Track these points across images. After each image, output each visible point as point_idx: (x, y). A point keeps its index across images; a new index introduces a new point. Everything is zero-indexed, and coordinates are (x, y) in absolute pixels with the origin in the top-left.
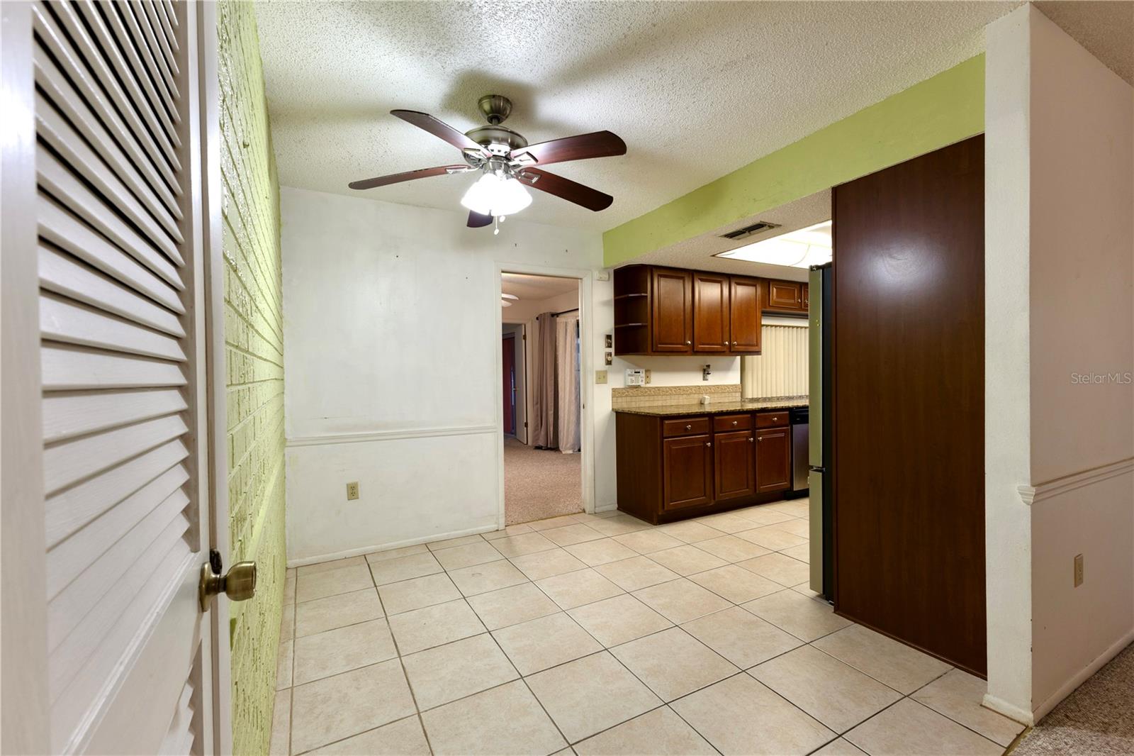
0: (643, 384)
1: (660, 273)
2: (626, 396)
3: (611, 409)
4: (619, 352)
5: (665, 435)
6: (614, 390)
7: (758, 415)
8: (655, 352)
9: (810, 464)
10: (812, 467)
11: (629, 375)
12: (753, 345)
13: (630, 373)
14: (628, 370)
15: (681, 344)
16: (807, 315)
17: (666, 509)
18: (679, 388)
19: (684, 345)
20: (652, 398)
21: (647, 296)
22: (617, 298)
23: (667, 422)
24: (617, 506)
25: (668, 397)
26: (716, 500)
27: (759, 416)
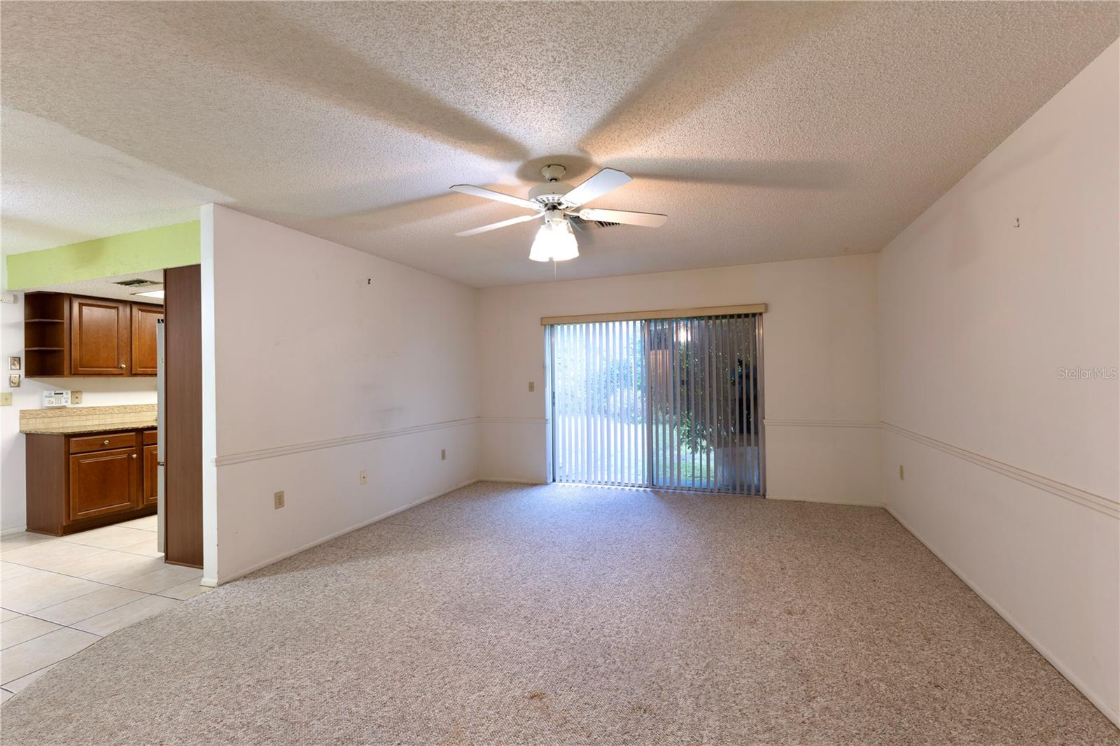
0: (69, 405)
1: (81, 302)
2: (44, 417)
3: (19, 431)
4: (30, 373)
5: (71, 452)
6: (22, 412)
8: (74, 374)
9: (158, 461)
11: (46, 397)
13: (47, 395)
14: (45, 392)
15: (115, 368)
17: (71, 519)
18: (125, 407)
19: (118, 368)
20: (84, 418)
21: (63, 323)
22: (27, 321)
23: (74, 439)
24: (26, 527)
25: (108, 416)
26: (145, 503)
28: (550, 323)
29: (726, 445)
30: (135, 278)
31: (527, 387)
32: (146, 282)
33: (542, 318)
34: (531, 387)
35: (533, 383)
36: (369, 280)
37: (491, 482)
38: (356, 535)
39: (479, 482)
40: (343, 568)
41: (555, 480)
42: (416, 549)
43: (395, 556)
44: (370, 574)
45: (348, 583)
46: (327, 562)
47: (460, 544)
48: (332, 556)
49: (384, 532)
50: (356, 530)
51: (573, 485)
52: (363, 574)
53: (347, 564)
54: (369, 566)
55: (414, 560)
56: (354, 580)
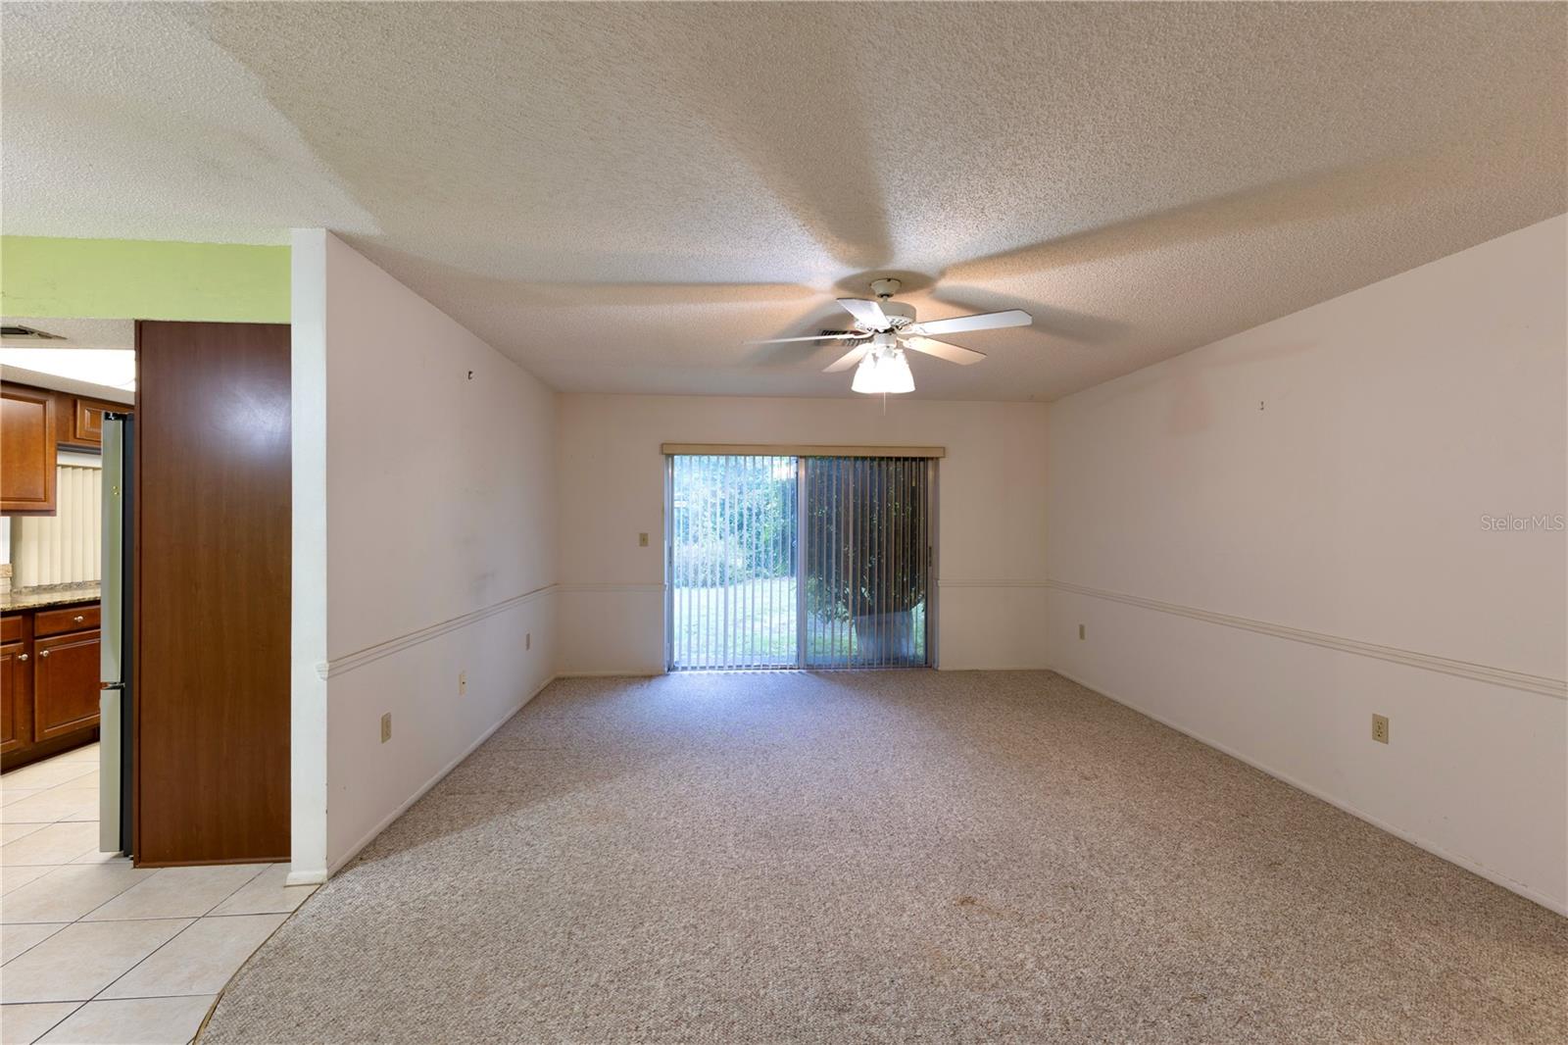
7: (40, 614)
9: (103, 680)
10: (106, 684)
12: (39, 500)
16: (100, 449)
27: (42, 617)
28: (669, 453)
29: (871, 612)
30: (15, 324)
31: (638, 537)
32: (32, 333)
33: (662, 445)
34: (644, 540)
35: (646, 535)
36: (470, 373)
37: (578, 678)
38: (470, 772)
39: (559, 680)
40: (521, 818)
41: (672, 668)
42: (597, 777)
43: (580, 791)
44: (578, 820)
45: (560, 835)
46: (479, 816)
47: (653, 763)
48: (476, 806)
49: (511, 763)
50: (458, 766)
51: (702, 672)
52: (565, 820)
53: (519, 813)
54: (559, 810)
55: (618, 792)
56: (563, 830)
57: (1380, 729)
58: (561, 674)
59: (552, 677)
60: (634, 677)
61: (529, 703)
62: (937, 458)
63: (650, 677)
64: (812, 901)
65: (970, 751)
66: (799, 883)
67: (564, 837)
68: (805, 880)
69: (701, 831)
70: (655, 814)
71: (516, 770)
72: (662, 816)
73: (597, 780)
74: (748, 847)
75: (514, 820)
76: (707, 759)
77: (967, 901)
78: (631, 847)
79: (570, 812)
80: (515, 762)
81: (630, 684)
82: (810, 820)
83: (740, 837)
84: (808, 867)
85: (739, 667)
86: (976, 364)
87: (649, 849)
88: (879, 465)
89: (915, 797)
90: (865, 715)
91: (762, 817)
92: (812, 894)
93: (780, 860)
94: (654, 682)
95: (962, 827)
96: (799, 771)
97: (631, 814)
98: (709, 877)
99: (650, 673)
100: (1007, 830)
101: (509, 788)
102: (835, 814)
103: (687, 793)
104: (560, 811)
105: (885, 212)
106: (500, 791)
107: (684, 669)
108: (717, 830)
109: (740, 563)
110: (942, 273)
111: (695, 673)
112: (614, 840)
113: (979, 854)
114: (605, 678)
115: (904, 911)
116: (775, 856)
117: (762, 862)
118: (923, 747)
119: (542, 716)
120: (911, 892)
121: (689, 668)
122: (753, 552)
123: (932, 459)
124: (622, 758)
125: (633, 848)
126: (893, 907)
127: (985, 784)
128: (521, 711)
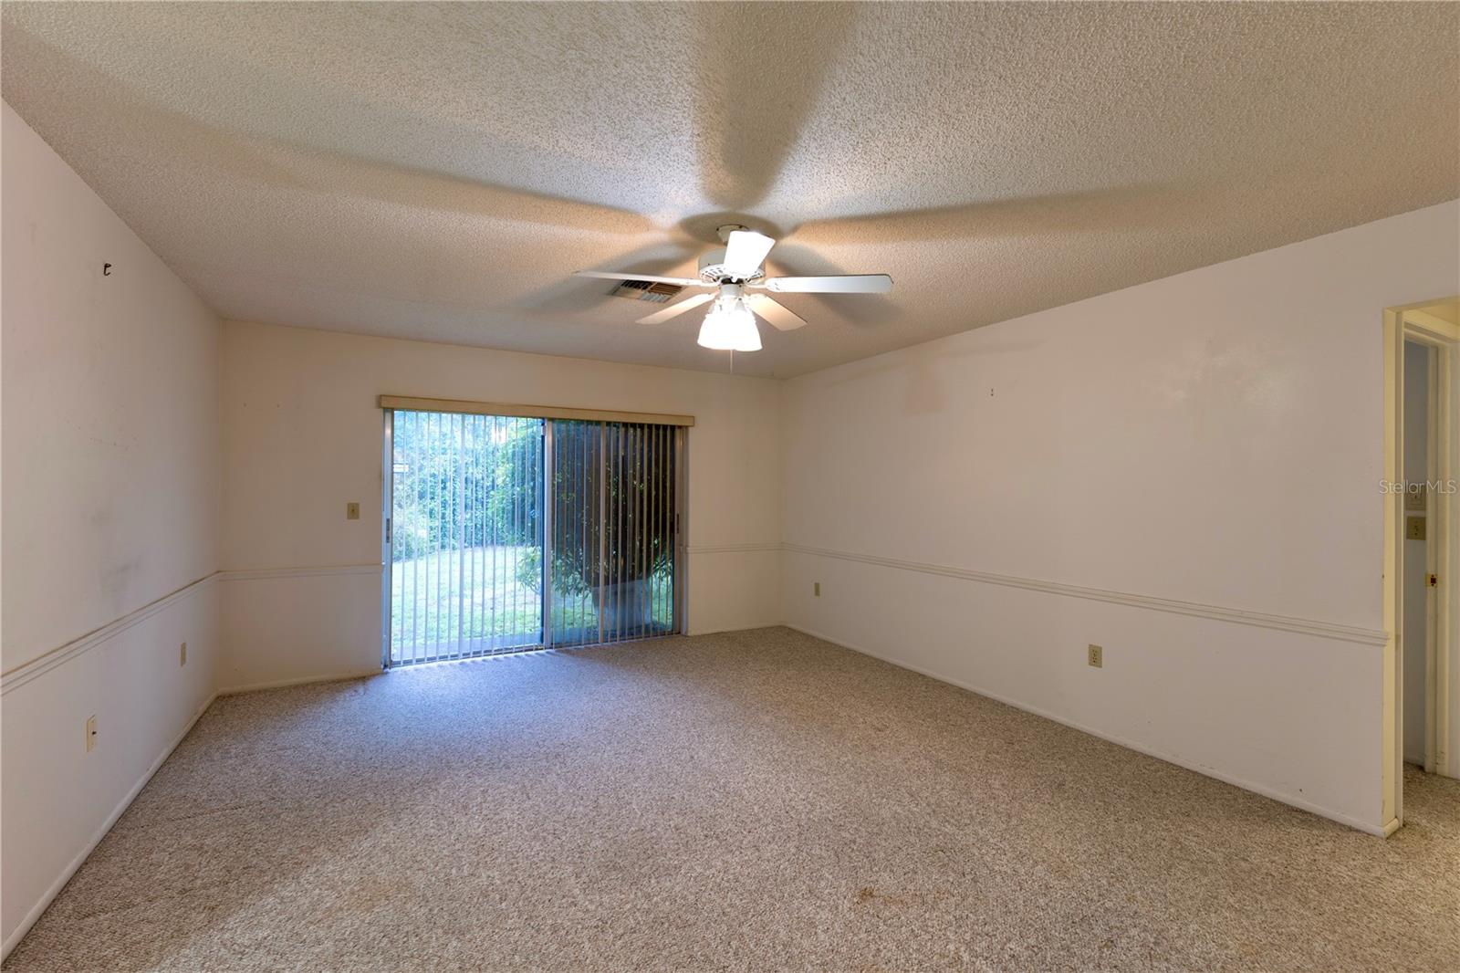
31: (345, 508)
33: (380, 396)
34: (353, 511)
35: (357, 505)
36: (107, 266)
37: (253, 692)
38: (115, 870)
39: (221, 698)
40: (237, 928)
41: (389, 664)
42: (346, 833)
43: (325, 862)
44: (341, 909)
45: (318, 942)
46: (158, 944)
47: (419, 796)
48: (147, 929)
49: (188, 840)
50: (86, 863)
51: (431, 665)
52: (319, 915)
53: (231, 922)
54: (302, 901)
55: (385, 850)
56: (322, 933)
57: (1095, 657)
58: (226, 689)
59: (212, 697)
60: (339, 681)
61: (185, 739)
62: (687, 427)
63: (363, 679)
64: (714, 945)
65: (767, 719)
66: (686, 925)
67: (328, 944)
68: (692, 918)
69: (530, 882)
70: (454, 871)
71: (200, 849)
72: (466, 873)
73: (345, 839)
74: (600, 890)
75: (227, 936)
76: (491, 778)
77: (866, 894)
78: (440, 931)
79: (321, 899)
80: (195, 837)
81: (338, 691)
82: (654, 834)
83: (584, 877)
84: (684, 898)
85: (477, 654)
86: (792, 331)
87: (469, 928)
88: (626, 432)
89: (746, 780)
90: (644, 693)
91: (598, 843)
92: (709, 935)
93: (648, 897)
94: (372, 684)
95: (809, 807)
96: (609, 773)
97: (420, 880)
98: (571, 949)
99: (358, 673)
100: (850, 800)
101: (199, 882)
102: (678, 820)
103: (486, 829)
104: (305, 902)
105: (797, 137)
106: (183, 891)
107: (407, 663)
108: (550, 875)
109: (423, 533)
110: (795, 229)
111: (422, 666)
112: (410, 928)
113: (843, 834)
114: (296, 687)
115: (816, 927)
116: (639, 894)
117: (628, 906)
118: (721, 721)
119: (217, 756)
120: (808, 899)
121: (414, 662)
122: (437, 523)
123: (680, 427)
124: (370, 797)
125: (445, 933)
126: (802, 924)
127: (801, 752)
128: (176, 752)
